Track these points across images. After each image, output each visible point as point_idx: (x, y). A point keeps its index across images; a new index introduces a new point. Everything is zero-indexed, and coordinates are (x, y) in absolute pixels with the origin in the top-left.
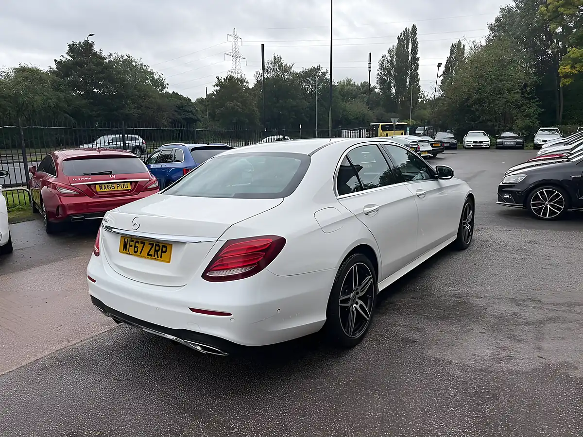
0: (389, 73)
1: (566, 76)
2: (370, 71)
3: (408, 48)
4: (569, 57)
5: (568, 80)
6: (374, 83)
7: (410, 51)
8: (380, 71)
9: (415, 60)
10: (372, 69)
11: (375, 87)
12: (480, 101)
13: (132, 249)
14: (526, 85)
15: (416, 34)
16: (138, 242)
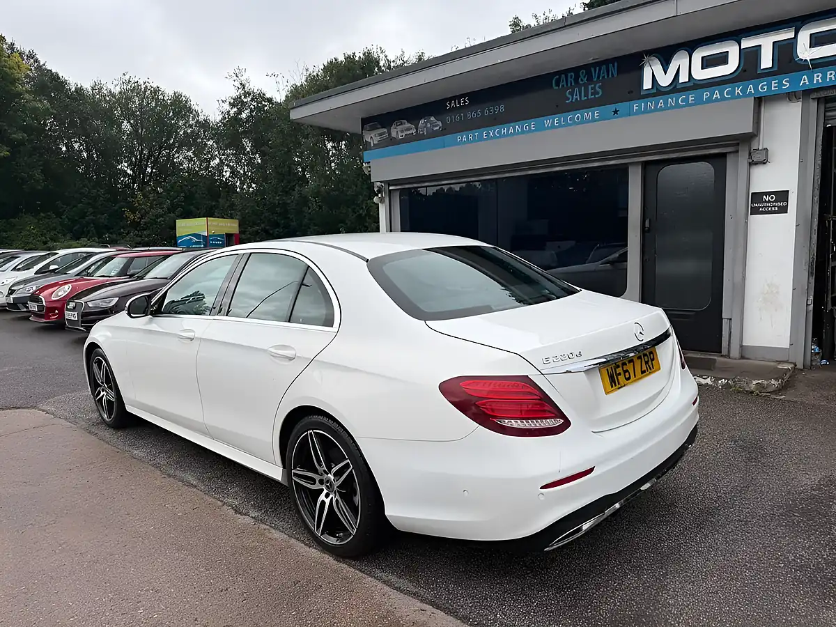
13: (621, 378)
16: (624, 364)
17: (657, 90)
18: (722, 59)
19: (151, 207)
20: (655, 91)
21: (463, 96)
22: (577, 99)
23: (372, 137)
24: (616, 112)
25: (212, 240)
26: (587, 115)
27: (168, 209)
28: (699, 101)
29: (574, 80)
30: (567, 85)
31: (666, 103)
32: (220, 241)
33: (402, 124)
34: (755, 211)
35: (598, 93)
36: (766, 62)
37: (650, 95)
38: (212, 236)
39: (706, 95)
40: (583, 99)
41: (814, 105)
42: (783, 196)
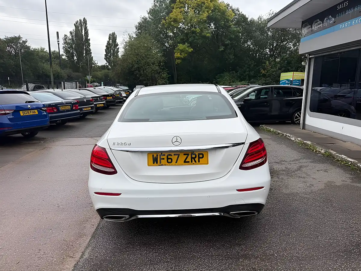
0: (72, 46)
1: (178, 58)
2: (59, 44)
3: (82, 32)
4: (179, 49)
5: (179, 60)
6: (62, 52)
7: (84, 35)
8: (65, 45)
9: (87, 40)
10: (60, 43)
11: (63, 55)
12: (139, 69)
13: (164, 161)
14: (160, 62)
15: (86, 24)
16: (170, 155)
19: (271, 68)
23: (305, 31)
25: (295, 82)
27: (278, 68)
32: (298, 82)
33: (317, 22)
38: (294, 80)
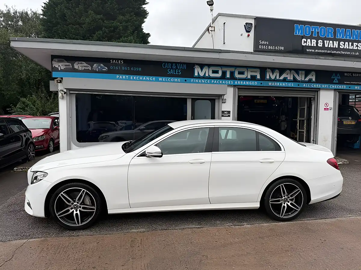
17: (199, 77)
18: (217, 72)
20: (198, 77)
21: (121, 60)
22: (172, 73)
23: (59, 65)
24: (186, 81)
26: (176, 80)
28: (211, 83)
29: (171, 66)
30: (168, 67)
31: (201, 81)
33: (82, 63)
34: (223, 116)
35: (180, 73)
36: (228, 76)
37: (196, 78)
39: (213, 81)
40: (174, 73)
41: (237, 89)
42: (229, 112)
